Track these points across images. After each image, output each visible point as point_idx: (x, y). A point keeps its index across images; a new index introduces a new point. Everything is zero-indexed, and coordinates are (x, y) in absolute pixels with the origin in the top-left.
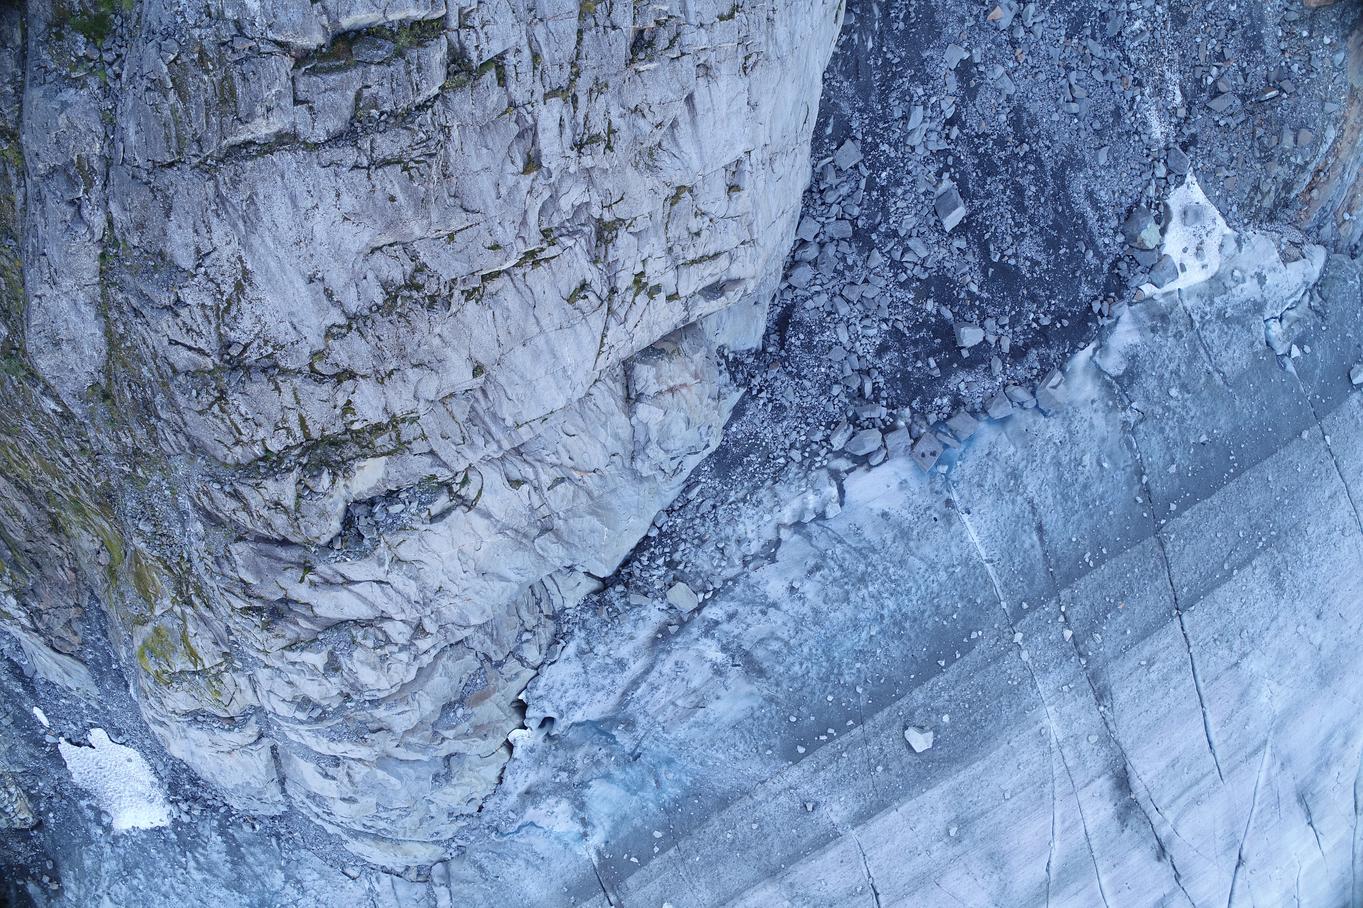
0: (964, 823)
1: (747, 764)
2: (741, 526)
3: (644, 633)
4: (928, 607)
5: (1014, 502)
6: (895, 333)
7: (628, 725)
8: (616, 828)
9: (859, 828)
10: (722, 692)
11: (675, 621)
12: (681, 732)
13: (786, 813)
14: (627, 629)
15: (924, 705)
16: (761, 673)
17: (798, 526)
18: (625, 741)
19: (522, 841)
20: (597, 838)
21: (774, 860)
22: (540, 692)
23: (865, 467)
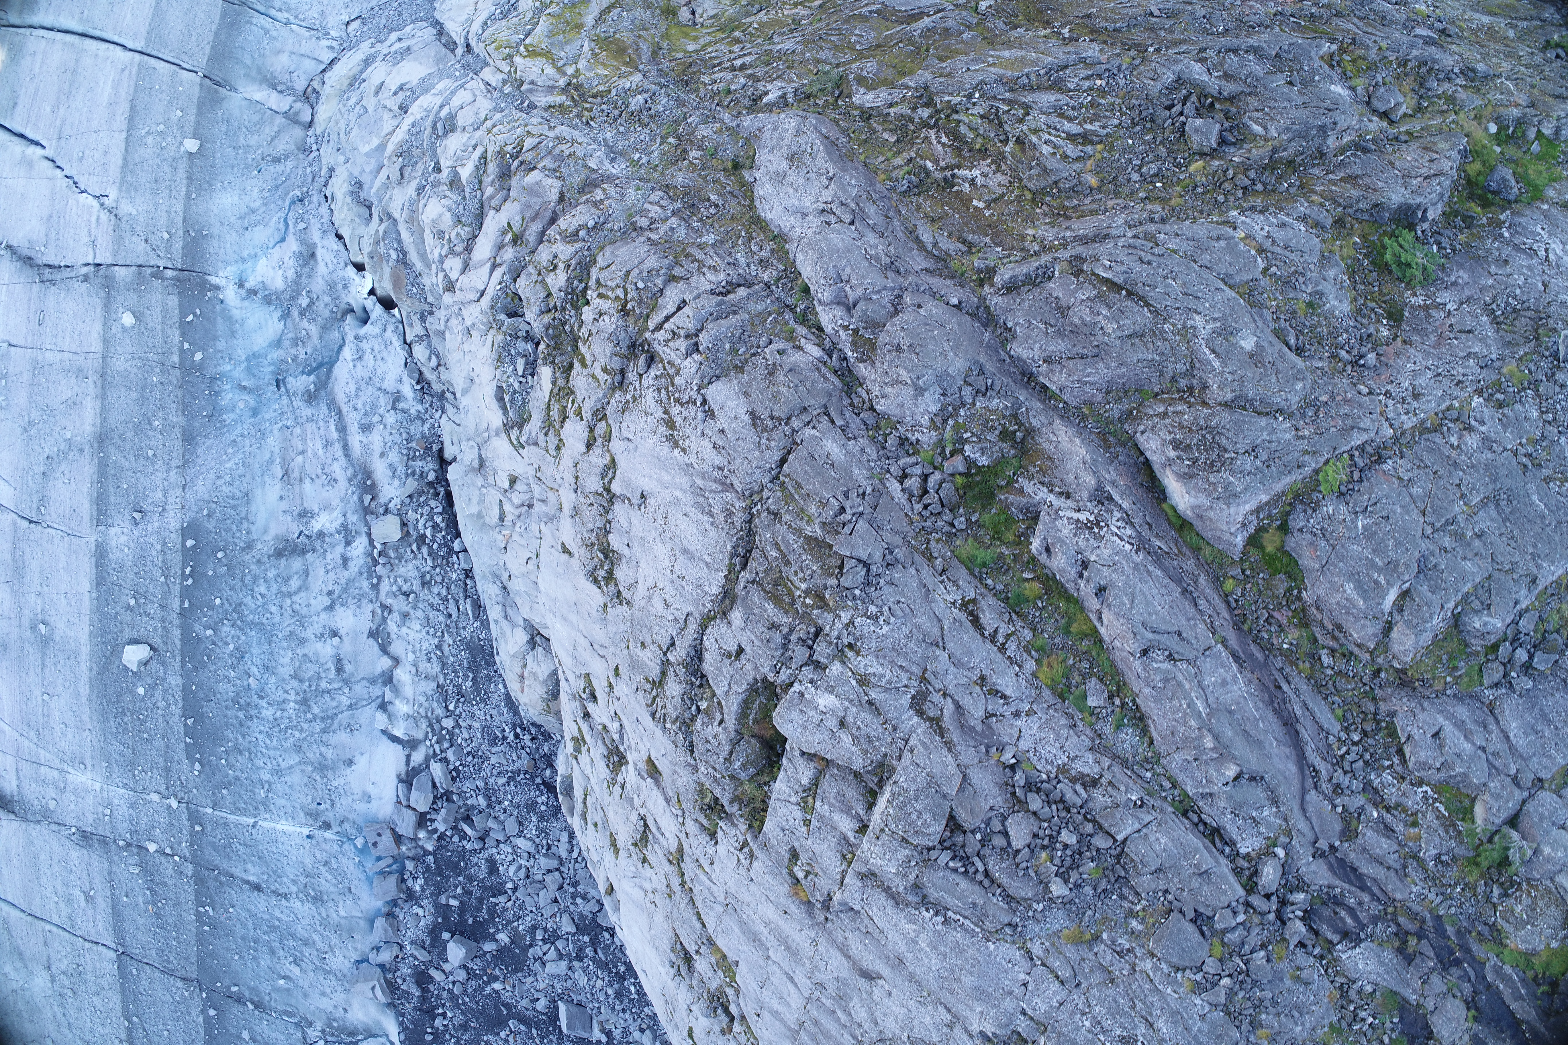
0: (45, 642)
1: (209, 484)
2: (418, 627)
3: (380, 470)
4: (245, 744)
5: (294, 882)
6: (499, 890)
7: (310, 396)
8: (229, 319)
9: (93, 546)
10: (284, 505)
11: (373, 505)
12: (273, 442)
13: (145, 489)
14: (394, 457)
15: (164, 680)
16: (279, 554)
17: (388, 679)
18: (300, 383)
19: (275, 219)
20: (231, 295)
21: (112, 450)
22: (389, 333)
23: (403, 776)
